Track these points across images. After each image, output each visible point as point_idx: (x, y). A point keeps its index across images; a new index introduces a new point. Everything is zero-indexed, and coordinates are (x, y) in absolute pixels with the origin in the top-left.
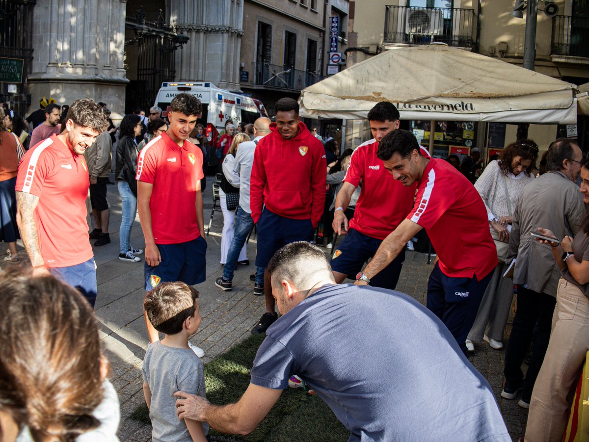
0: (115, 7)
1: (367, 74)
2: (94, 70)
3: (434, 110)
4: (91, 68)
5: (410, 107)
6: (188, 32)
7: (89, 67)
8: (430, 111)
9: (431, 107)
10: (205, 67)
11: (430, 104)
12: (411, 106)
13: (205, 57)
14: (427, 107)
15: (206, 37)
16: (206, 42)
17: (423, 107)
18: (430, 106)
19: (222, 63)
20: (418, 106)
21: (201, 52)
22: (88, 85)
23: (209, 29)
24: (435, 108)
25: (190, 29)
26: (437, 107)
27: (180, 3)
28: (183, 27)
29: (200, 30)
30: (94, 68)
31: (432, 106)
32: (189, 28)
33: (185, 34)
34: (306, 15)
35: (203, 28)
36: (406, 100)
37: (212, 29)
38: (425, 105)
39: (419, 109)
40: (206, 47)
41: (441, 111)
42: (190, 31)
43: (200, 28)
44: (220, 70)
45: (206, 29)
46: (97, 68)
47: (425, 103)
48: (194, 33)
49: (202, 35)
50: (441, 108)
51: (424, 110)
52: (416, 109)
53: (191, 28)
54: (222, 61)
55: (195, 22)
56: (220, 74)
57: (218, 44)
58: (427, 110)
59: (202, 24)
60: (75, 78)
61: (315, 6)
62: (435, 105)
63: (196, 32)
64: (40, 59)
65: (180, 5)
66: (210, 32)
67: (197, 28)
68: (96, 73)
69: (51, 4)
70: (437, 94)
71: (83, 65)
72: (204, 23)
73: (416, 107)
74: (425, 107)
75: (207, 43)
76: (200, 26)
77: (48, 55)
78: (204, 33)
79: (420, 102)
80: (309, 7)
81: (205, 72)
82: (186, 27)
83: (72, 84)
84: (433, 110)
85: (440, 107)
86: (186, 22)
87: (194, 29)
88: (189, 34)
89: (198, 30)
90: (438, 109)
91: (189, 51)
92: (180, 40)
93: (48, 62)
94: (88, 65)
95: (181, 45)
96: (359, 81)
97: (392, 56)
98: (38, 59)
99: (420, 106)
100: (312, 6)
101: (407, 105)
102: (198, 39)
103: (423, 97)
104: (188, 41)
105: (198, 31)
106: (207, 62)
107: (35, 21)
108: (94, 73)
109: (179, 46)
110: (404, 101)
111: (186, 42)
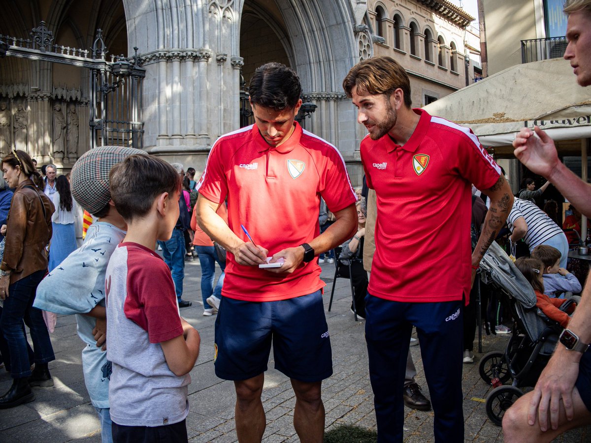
0: (227, 73)
1: (486, 93)
2: (205, 139)
3: (577, 124)
4: (202, 138)
5: (542, 124)
6: (317, 101)
7: (201, 137)
8: (571, 126)
9: (572, 121)
10: (338, 136)
11: (570, 117)
12: (545, 122)
13: (338, 124)
14: (567, 121)
15: (337, 106)
16: (337, 110)
17: (560, 122)
18: (571, 119)
19: (355, 131)
20: (554, 122)
21: (333, 121)
22: (199, 156)
23: (340, 97)
24: (578, 122)
25: (319, 98)
26: (581, 119)
27: (306, 72)
28: (311, 96)
29: (329, 98)
30: (205, 138)
31: (574, 119)
32: (318, 96)
33: (314, 103)
34: (446, 78)
35: (333, 96)
36: (537, 117)
37: (342, 96)
38: (564, 119)
39: (557, 125)
40: (337, 116)
41: (587, 124)
42: (319, 99)
43: (329, 96)
44: (354, 139)
45: (336, 96)
46: (209, 138)
47: (564, 116)
48: (323, 102)
49: (332, 103)
50: (587, 121)
51: (563, 125)
52: (552, 125)
53: (320, 96)
54: (355, 129)
55: (324, 90)
56: (354, 143)
57: (349, 111)
58: (568, 125)
59: (332, 91)
60: (185, 150)
61: (455, 68)
62: (578, 117)
63: (326, 101)
64: (150, 132)
65: (306, 74)
66: (341, 99)
67: (327, 96)
68: (208, 142)
69: (159, 75)
70: (579, 103)
71: (194, 135)
72: (334, 90)
73: (552, 122)
74: (564, 122)
75: (339, 112)
76: (329, 94)
77: (158, 127)
78: (335, 101)
79: (556, 117)
80: (449, 69)
81: (338, 142)
82: (315, 96)
83: (183, 156)
84: (575, 124)
85: (585, 119)
86: (314, 90)
87: (323, 98)
88: (319, 103)
89: (328, 98)
90: (582, 122)
91: (319, 121)
92: (306, 108)
93: (158, 134)
94: (200, 135)
95: (309, 114)
96: (475, 102)
97: (519, 70)
98: (149, 133)
99: (557, 122)
100: (452, 68)
101: (539, 122)
102: (328, 108)
103: (560, 108)
104: (316, 109)
105: (328, 100)
106: (339, 131)
107: (144, 94)
108: (205, 143)
109: (307, 115)
110: (534, 118)
111: (313, 111)
